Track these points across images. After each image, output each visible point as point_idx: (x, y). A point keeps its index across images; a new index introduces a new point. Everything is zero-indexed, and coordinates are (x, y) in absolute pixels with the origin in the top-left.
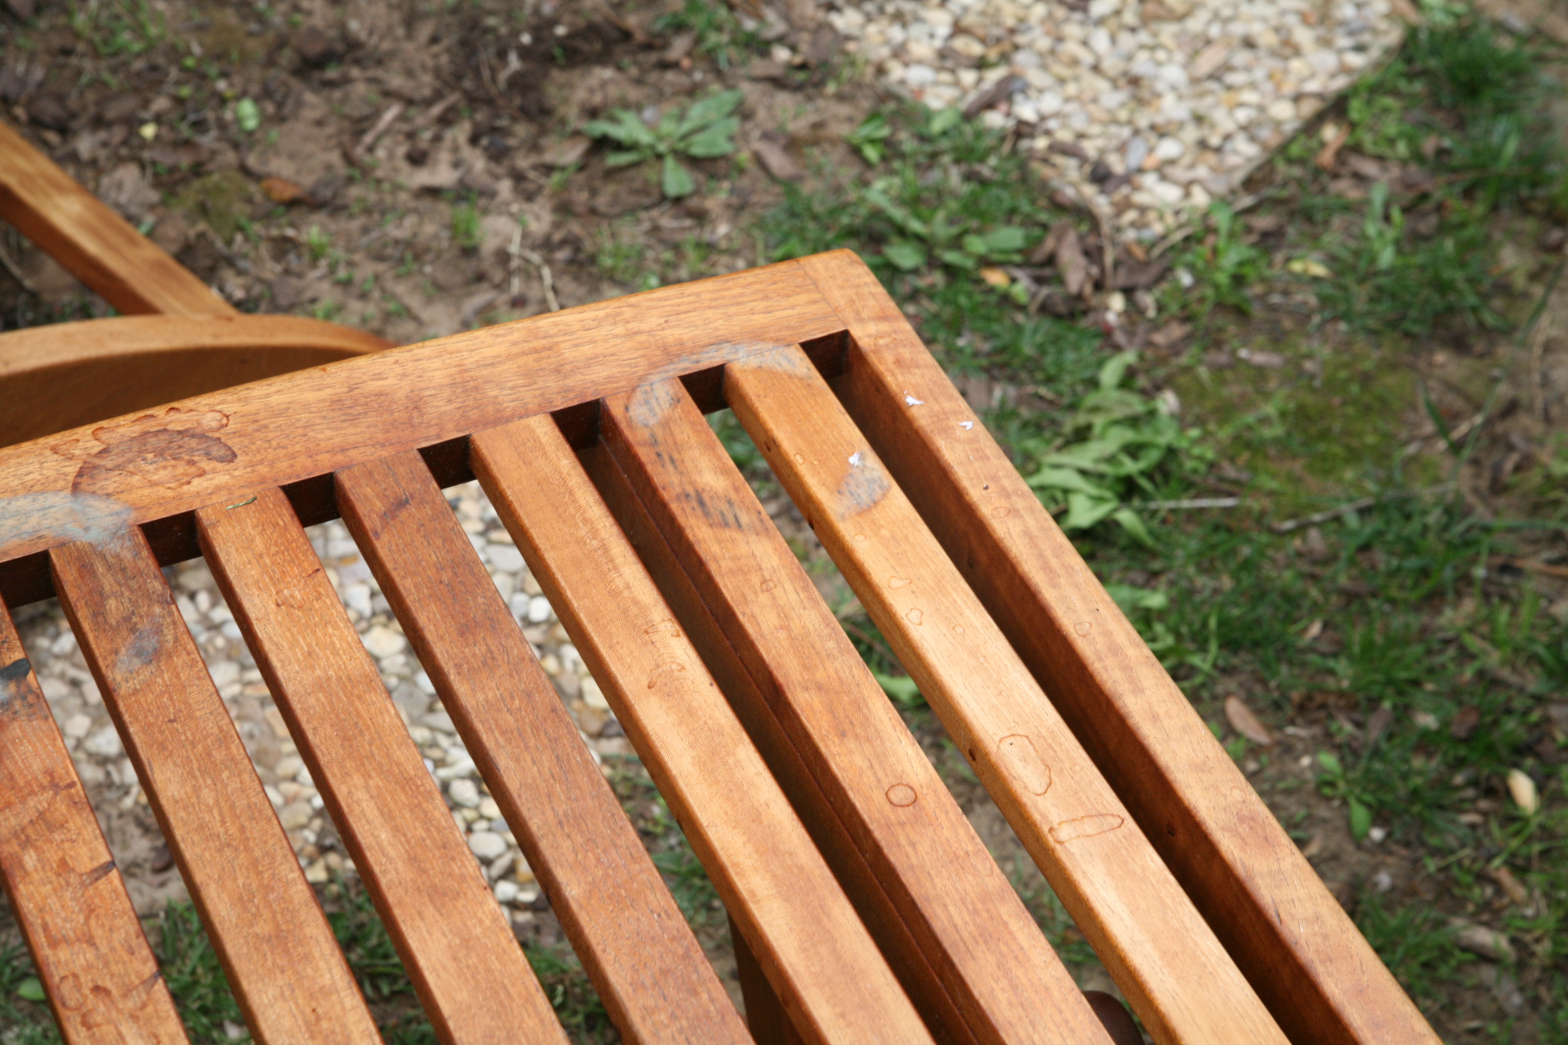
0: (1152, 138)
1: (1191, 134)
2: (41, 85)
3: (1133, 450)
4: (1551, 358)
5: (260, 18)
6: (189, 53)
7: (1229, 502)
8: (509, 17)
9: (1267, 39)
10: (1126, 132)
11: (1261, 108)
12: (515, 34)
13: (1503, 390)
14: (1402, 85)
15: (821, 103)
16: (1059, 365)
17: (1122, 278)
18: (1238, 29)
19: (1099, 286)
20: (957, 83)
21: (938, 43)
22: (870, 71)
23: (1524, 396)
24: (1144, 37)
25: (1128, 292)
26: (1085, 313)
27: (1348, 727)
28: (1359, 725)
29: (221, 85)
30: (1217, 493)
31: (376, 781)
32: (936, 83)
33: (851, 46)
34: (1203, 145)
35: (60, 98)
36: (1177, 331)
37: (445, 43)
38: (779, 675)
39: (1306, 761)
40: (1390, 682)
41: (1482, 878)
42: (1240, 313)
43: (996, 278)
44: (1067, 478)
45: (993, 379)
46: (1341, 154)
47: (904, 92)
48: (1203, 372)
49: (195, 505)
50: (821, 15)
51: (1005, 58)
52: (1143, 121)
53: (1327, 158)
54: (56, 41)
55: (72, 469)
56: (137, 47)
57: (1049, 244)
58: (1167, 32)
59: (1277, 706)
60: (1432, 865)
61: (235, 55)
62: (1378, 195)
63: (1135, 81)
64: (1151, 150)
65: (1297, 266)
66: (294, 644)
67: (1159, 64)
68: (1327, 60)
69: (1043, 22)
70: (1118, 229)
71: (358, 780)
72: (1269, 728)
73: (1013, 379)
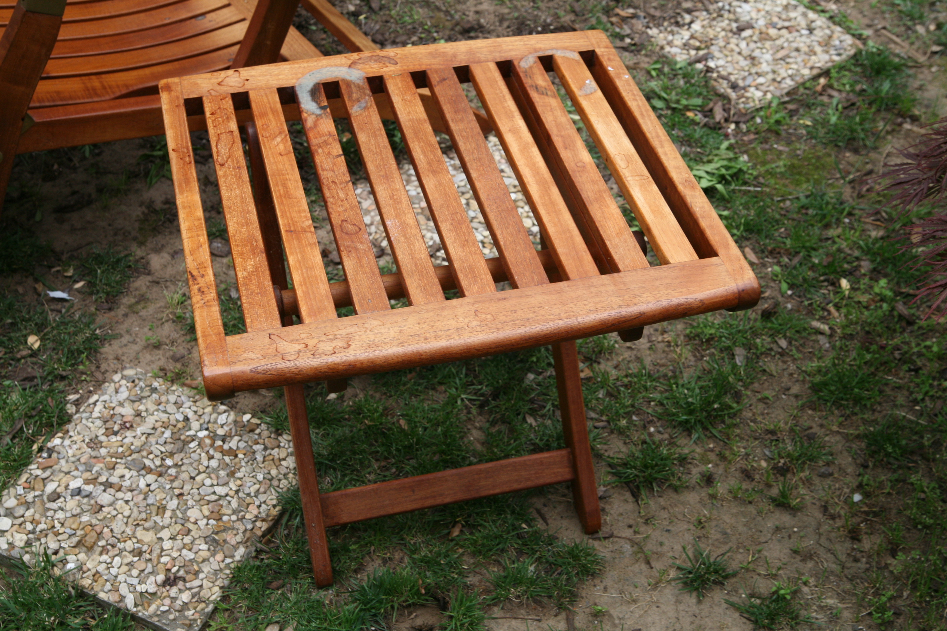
0: (756, 77)
1: (770, 76)
2: (377, 31)
3: (727, 168)
4: (889, 159)
5: (452, 16)
6: (426, 24)
7: (759, 189)
8: (535, 22)
9: (804, 49)
10: (746, 74)
11: (798, 70)
12: (536, 27)
13: (869, 167)
14: (852, 68)
15: (639, 57)
16: (707, 142)
17: (735, 119)
18: (794, 45)
19: (727, 120)
20: (688, 54)
21: (684, 41)
22: (658, 49)
23: (876, 169)
24: (759, 45)
25: (737, 123)
26: (720, 129)
27: (787, 260)
28: (790, 260)
29: (435, 35)
30: (755, 186)
31: (422, 144)
32: (681, 54)
33: (653, 40)
34: (774, 80)
35: (383, 34)
36: (752, 136)
37: (512, 28)
38: (550, 132)
39: (770, 269)
40: (803, 247)
41: (824, 309)
42: (777, 134)
43: (690, 114)
44: (702, 174)
45: (682, 145)
46: (825, 88)
47: (669, 56)
48: (759, 150)
49: (383, 74)
50: (644, 29)
51: (707, 47)
52: (753, 71)
53: (819, 88)
54: (384, 18)
55: (349, 62)
56: (410, 21)
57: (711, 105)
58: (768, 44)
59: (763, 251)
60: (806, 303)
61: (441, 26)
62: (835, 101)
63: (753, 58)
64: (754, 80)
65: (801, 122)
66: (405, 109)
67: (763, 53)
68: (826, 57)
69: (723, 37)
70: (737, 104)
71: (416, 143)
72: (758, 258)
73: (690, 145)
